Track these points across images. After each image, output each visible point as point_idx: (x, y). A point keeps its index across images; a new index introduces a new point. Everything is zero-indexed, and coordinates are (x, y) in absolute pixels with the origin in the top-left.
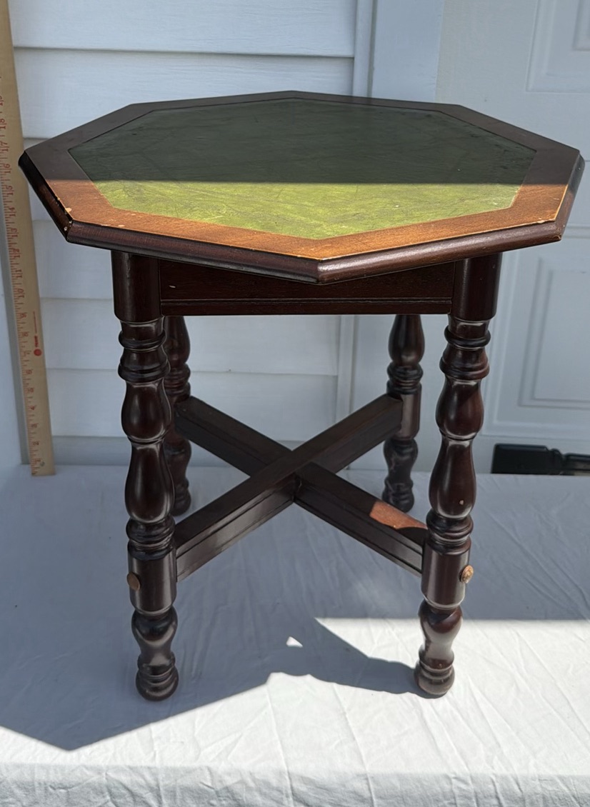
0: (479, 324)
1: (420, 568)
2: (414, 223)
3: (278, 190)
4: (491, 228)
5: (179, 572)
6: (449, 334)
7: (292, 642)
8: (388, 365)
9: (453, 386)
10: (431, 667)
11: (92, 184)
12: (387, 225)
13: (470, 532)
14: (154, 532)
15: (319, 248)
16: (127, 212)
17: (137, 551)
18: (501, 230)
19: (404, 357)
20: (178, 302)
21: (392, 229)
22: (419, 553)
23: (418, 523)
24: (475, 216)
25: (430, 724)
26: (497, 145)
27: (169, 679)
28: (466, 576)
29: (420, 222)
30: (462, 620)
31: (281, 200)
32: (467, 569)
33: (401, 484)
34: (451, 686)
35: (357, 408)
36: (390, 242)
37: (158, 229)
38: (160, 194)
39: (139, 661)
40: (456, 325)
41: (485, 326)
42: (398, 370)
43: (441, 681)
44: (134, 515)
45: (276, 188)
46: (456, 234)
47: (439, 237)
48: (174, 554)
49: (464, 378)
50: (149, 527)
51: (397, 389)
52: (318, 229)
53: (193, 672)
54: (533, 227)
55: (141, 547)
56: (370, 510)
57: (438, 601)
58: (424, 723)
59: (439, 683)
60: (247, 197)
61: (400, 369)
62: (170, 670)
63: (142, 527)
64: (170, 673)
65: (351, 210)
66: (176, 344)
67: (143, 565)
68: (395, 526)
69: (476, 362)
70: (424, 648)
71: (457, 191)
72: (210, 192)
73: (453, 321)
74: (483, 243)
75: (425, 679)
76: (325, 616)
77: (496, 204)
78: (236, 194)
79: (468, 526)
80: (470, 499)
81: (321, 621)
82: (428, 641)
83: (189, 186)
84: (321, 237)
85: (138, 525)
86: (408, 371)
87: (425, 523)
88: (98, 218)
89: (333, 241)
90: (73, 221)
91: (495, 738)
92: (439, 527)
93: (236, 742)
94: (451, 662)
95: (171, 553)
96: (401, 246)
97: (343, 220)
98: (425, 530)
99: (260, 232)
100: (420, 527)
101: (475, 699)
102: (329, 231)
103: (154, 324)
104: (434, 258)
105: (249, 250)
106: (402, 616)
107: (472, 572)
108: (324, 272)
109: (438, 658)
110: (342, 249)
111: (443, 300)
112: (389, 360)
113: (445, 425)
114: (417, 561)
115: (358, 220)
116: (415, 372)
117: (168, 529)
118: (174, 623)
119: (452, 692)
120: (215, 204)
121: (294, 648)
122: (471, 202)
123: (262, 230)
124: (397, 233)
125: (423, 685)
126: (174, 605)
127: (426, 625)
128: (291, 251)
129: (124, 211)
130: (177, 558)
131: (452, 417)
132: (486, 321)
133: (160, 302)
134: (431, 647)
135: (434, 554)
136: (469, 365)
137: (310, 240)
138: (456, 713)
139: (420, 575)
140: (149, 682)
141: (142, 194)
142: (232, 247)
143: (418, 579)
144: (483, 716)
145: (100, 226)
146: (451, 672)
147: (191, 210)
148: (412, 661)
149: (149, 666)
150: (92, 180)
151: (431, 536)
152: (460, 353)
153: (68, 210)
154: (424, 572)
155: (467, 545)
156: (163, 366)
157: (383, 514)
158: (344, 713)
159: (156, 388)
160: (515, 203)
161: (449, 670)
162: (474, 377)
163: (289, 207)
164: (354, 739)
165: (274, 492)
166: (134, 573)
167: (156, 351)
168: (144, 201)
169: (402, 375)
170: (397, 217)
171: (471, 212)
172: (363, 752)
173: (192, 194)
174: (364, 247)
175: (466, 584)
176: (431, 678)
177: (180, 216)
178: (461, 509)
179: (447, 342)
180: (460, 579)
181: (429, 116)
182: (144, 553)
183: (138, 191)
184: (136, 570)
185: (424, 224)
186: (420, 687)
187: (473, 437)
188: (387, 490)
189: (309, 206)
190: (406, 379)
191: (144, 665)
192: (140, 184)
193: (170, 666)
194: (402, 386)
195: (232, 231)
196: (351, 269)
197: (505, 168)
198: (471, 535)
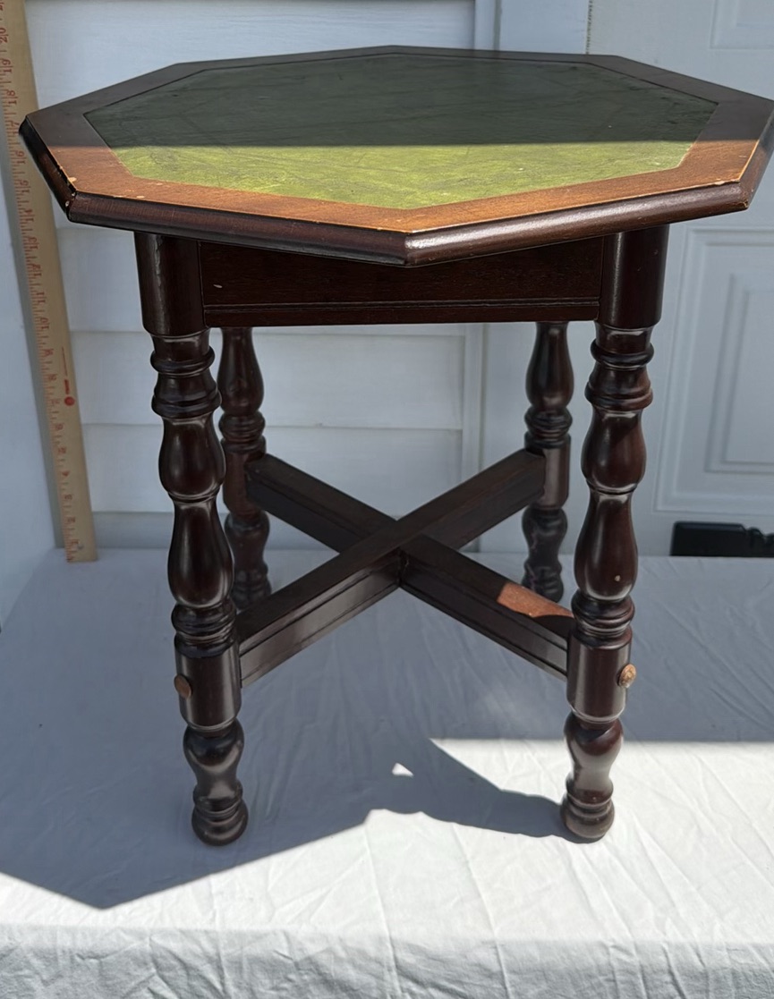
0: (638, 332)
1: (565, 669)
2: (542, 188)
3: (360, 154)
4: (649, 191)
5: (244, 674)
6: (597, 350)
7: (400, 770)
8: (526, 411)
9: (603, 420)
10: (582, 801)
11: (110, 150)
12: (505, 192)
13: (630, 619)
14: (208, 620)
15: (408, 219)
16: (151, 181)
17: (186, 645)
18: (663, 194)
19: (546, 399)
20: (226, 308)
21: (512, 195)
22: (562, 648)
23: (562, 610)
24: (627, 178)
25: (581, 876)
26: (664, 98)
27: (236, 815)
28: (626, 678)
29: (552, 186)
30: (622, 739)
31: (363, 165)
32: (627, 669)
33: (547, 568)
34: (609, 827)
35: (487, 465)
36: (508, 210)
37: (190, 200)
38: (199, 160)
39: (194, 792)
40: (606, 336)
41: (645, 336)
42: (539, 417)
43: (595, 820)
44: (182, 599)
45: (357, 152)
46: (600, 200)
47: (576, 204)
48: (236, 651)
49: (618, 408)
50: (202, 613)
51: (538, 441)
52: (410, 197)
53: (269, 809)
54: (709, 189)
55: (191, 641)
56: (498, 594)
57: (588, 712)
58: (573, 875)
59: (593, 823)
60: (317, 163)
61: (542, 415)
62: (235, 805)
63: (191, 613)
64: (237, 809)
65: (457, 174)
66: (245, 385)
67: (195, 664)
68: (530, 614)
69: (633, 386)
70: (572, 776)
71: (606, 151)
72: (267, 157)
73: (602, 332)
74: (638, 212)
75: (575, 817)
76: (444, 736)
77: (658, 164)
78: (302, 159)
79: (628, 611)
80: (629, 574)
81: (438, 743)
82: (577, 767)
83: (239, 152)
84: (413, 207)
85: (186, 611)
86: (553, 418)
87: (570, 608)
88: (109, 189)
89: (429, 211)
90: (77, 193)
91: (668, 895)
92: (588, 611)
93: (322, 899)
94: (610, 795)
95: (231, 649)
96: (522, 215)
97: (446, 186)
98: (571, 618)
99: (329, 202)
100: (564, 614)
101: (642, 844)
102: (424, 200)
103: (197, 338)
104: (568, 231)
105: (311, 222)
106: (545, 737)
107: (634, 672)
108: (414, 249)
109: (592, 788)
110: (438, 220)
111: (586, 301)
112: (527, 405)
113: (594, 476)
114: (561, 659)
115: (466, 185)
116: (561, 418)
117: (227, 617)
118: (239, 742)
119: (611, 836)
120: (271, 171)
121: (402, 777)
122: (624, 162)
123: (332, 200)
124: (518, 200)
125: (572, 826)
126: (238, 718)
127: (574, 744)
128: (368, 222)
129: (148, 181)
130: (241, 655)
131: (603, 463)
132: (649, 329)
133: (203, 309)
134: (583, 773)
135: (583, 649)
136: (626, 391)
137: (398, 210)
138: (616, 862)
139: (564, 677)
140: (208, 820)
141: (175, 160)
142: (289, 220)
143: (563, 684)
144: (652, 867)
145: (112, 198)
146: (609, 808)
147: (239, 178)
148: (557, 794)
149: (208, 800)
150: (110, 146)
151: (578, 625)
152: (612, 374)
153: (71, 180)
154: (570, 674)
155: (627, 637)
156: (212, 397)
157: (517, 599)
158: (467, 862)
159: (203, 426)
160: (685, 163)
161: (606, 806)
162: (632, 407)
163: (372, 173)
164: (479, 896)
165: (371, 573)
166: (183, 675)
167: (202, 375)
168: (175, 169)
169: (545, 424)
170: (520, 181)
171: (623, 175)
172: (491, 912)
173: (241, 160)
174: (471, 216)
175: (627, 690)
176: (582, 815)
177: (223, 185)
178: (617, 588)
179: (594, 361)
180: (618, 683)
181: (575, 68)
182: (195, 648)
183: (170, 157)
184: (185, 672)
185: (556, 189)
186: (567, 828)
187: (632, 490)
188: (528, 576)
189: (400, 172)
190: (549, 428)
191: (201, 799)
192: (175, 150)
193: (236, 799)
194: (544, 438)
195: (292, 201)
196: (453, 246)
197: (673, 123)
198: (632, 624)
